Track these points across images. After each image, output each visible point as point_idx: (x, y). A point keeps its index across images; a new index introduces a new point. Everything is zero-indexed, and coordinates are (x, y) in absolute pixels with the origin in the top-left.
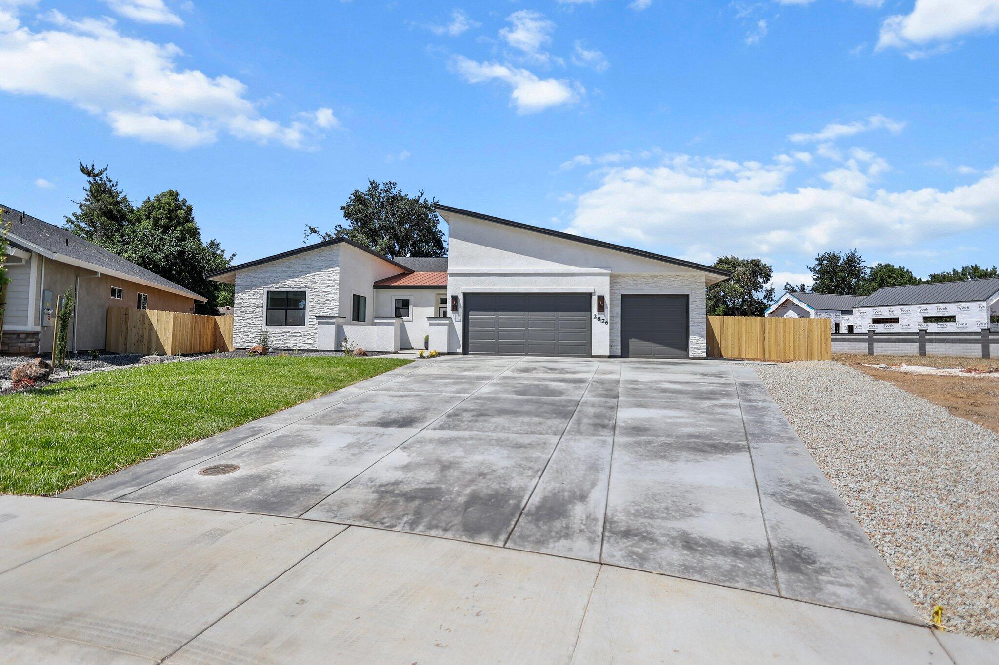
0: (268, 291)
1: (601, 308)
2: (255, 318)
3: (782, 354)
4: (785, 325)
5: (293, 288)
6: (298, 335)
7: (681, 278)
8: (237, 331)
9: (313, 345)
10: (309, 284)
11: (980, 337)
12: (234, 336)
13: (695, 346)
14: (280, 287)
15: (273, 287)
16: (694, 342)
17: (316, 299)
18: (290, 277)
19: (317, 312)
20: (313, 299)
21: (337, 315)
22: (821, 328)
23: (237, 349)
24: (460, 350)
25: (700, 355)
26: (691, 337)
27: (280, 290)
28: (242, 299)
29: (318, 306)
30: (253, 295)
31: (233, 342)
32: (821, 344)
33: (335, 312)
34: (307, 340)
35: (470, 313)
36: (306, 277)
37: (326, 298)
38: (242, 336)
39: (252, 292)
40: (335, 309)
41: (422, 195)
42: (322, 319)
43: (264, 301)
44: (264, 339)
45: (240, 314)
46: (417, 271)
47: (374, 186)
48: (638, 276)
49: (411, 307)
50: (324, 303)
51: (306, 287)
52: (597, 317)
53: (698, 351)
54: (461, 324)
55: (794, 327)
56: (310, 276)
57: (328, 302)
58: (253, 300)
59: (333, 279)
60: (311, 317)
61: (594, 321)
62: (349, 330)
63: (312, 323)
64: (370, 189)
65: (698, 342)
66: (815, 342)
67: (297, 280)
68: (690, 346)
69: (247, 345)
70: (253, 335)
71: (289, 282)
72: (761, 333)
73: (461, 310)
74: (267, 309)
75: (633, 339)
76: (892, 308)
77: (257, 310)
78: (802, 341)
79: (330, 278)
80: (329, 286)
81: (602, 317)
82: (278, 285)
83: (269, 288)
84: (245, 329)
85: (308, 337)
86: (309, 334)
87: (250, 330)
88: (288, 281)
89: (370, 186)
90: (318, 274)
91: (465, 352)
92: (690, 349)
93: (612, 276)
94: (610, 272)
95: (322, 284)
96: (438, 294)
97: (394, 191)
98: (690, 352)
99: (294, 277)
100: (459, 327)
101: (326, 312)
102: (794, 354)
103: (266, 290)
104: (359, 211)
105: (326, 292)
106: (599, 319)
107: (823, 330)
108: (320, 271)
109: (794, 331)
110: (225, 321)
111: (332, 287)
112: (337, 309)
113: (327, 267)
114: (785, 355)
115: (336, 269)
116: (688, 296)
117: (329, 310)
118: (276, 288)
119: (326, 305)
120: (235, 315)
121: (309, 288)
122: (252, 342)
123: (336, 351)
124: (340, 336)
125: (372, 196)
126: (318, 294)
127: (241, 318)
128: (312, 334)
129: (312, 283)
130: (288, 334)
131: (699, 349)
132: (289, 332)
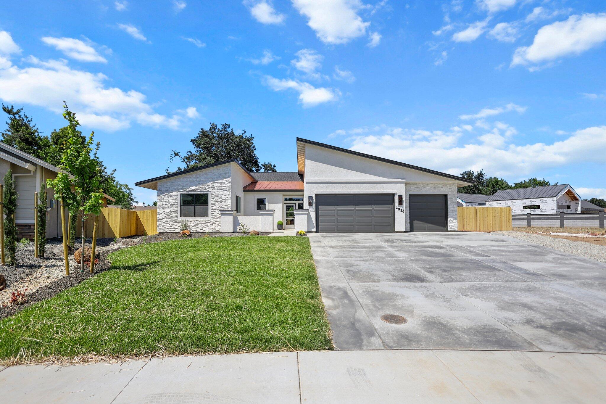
0: (181, 194)
1: (400, 203)
2: (172, 212)
3: (486, 228)
4: (487, 212)
5: (199, 192)
6: (204, 223)
7: (443, 185)
8: (160, 221)
9: (214, 229)
10: (211, 189)
12: (158, 224)
13: (452, 224)
14: (189, 191)
15: (185, 191)
16: (451, 222)
17: (215, 199)
18: (196, 185)
19: (216, 207)
20: (214, 199)
21: (231, 209)
22: (506, 213)
23: (159, 233)
24: (314, 230)
25: (454, 230)
26: (449, 219)
27: (190, 193)
28: (163, 199)
29: (217, 204)
30: (171, 197)
31: (157, 228)
32: (507, 222)
33: (229, 207)
34: (210, 226)
35: (319, 207)
36: (208, 184)
37: (222, 198)
38: (163, 224)
39: (170, 195)
40: (229, 205)
41: (245, 132)
42: (223, 212)
43: (178, 200)
44: (185, 226)
45: (162, 209)
47: (213, 126)
48: (419, 183)
49: (267, 204)
50: (221, 201)
51: (208, 191)
52: (398, 208)
53: (453, 227)
54: (315, 213)
55: (492, 212)
56: (211, 184)
57: (224, 201)
58: (171, 200)
59: (227, 186)
60: (213, 210)
61: (396, 211)
62: (241, 219)
63: (213, 215)
64: (211, 128)
65: (453, 222)
66: (503, 221)
67: (202, 186)
68: (449, 224)
69: (168, 230)
70: (172, 223)
71: (196, 188)
72: (475, 216)
73: (314, 205)
74: (181, 206)
75: (416, 221)
76: (507, 201)
77: (174, 206)
78: (497, 220)
79: (225, 185)
80: (224, 190)
81: (401, 208)
82: (188, 190)
83: (182, 192)
84: (166, 220)
85: (211, 224)
86: (212, 222)
87: (169, 220)
88: (196, 187)
89: (211, 126)
90: (216, 183)
91: (317, 231)
92: (448, 226)
93: (406, 183)
94: (405, 181)
95: (219, 189)
96: (283, 195)
97: (229, 130)
98: (448, 228)
99: (200, 184)
100: (313, 215)
101: (224, 207)
102: (493, 227)
103: (180, 193)
104: (207, 142)
105: (222, 194)
106: (399, 209)
107: (507, 214)
108: (218, 180)
109: (492, 215)
110: (144, 214)
111: (226, 191)
112: (230, 205)
113: (223, 178)
114: (488, 228)
115: (229, 179)
116: (446, 195)
117: (225, 206)
118: (187, 192)
119: (223, 203)
120: (158, 210)
121: (210, 192)
122: (171, 227)
123: (233, 232)
124: (236, 223)
125: (212, 133)
126: (217, 195)
127: (163, 212)
128: (213, 222)
129: (212, 189)
130: (196, 222)
131: (453, 226)
132: (197, 221)
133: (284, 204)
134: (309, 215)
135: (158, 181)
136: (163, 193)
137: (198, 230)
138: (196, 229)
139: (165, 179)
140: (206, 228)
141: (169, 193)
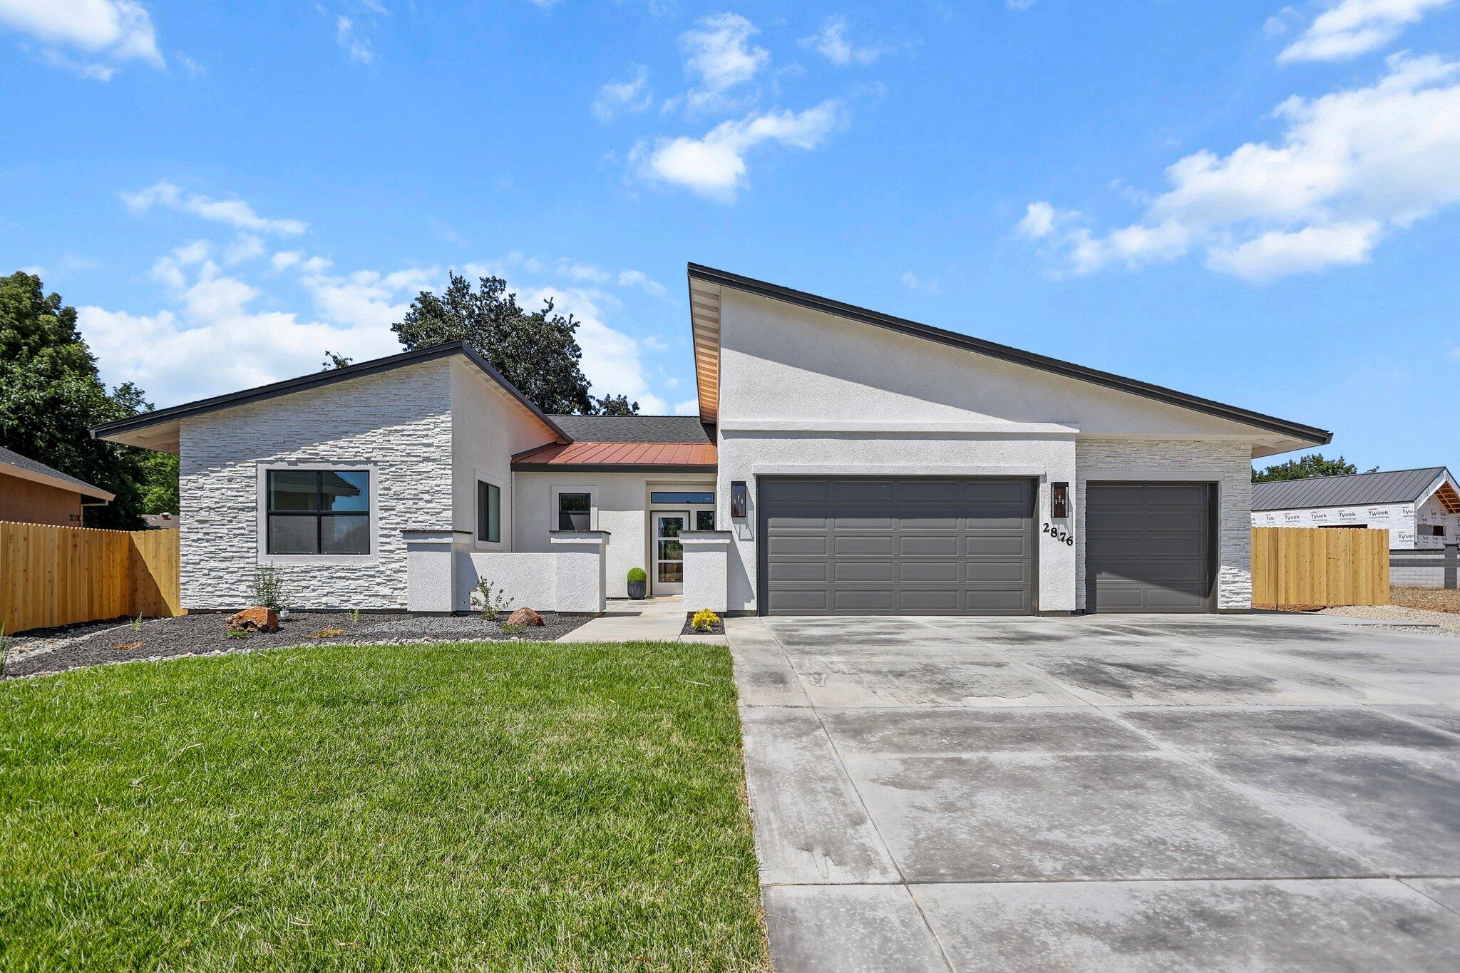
0: (269, 472)
1: (1059, 511)
2: (236, 536)
3: (1308, 596)
4: (1312, 542)
5: (334, 463)
6: (353, 576)
7: (1204, 448)
8: (189, 568)
9: (392, 599)
10: (378, 456)
11: (1442, 557)
12: (182, 580)
13: (1231, 587)
14: (299, 460)
15: (282, 460)
16: (1229, 578)
17: (394, 489)
18: (324, 438)
19: (399, 520)
20: (389, 489)
21: (450, 528)
22: (1373, 547)
23: (191, 612)
24: (752, 606)
25: (1239, 605)
26: (1223, 569)
27: (301, 467)
28: (201, 488)
29: (400, 507)
30: (230, 480)
31: (182, 595)
32: (1373, 576)
33: (445, 520)
34: (377, 588)
35: (771, 521)
36: (368, 436)
37: (420, 487)
38: (203, 580)
39: (226, 473)
40: (444, 514)
41: (551, 307)
42: (417, 539)
43: (259, 492)
44: (267, 587)
45: (196, 525)
46: (577, 440)
47: (459, 286)
48: (1120, 442)
49: (593, 510)
50: (416, 499)
51: (368, 461)
52: (1051, 527)
53: (1235, 598)
54: (754, 544)
55: (1328, 545)
56: (378, 435)
57: (426, 497)
58: (229, 493)
59: (436, 442)
60: (385, 532)
61: (1044, 538)
62: (486, 563)
63: (387, 547)
64: (450, 292)
65: (1237, 579)
66: (1362, 573)
67: (346, 444)
68: (1221, 587)
69: (220, 600)
70: (235, 577)
71: (323, 449)
72: (1273, 557)
73: (752, 515)
74: (269, 515)
75: (1104, 575)
76: (1273, 514)
77: (242, 516)
78: (1342, 570)
79: (430, 441)
80: (427, 459)
81: (1061, 529)
82: (294, 456)
83: (272, 462)
84: (212, 564)
85: (378, 580)
86: (382, 572)
87: (224, 565)
88: (322, 447)
89: (452, 287)
90: (397, 431)
91: (762, 611)
92: (1220, 594)
93: (1079, 441)
94: (1078, 431)
95: (409, 455)
96: (649, 483)
97: (502, 297)
98: (1220, 599)
99: (337, 436)
100: (748, 552)
101: (421, 520)
102: (1328, 594)
103: (263, 468)
104: (434, 331)
105: (420, 473)
106: (1054, 533)
107: (1376, 550)
108: (403, 423)
109: (1328, 553)
110: (158, 543)
111: (434, 460)
112: (449, 514)
113: (421, 414)
114: (1312, 597)
115: (443, 418)
116: (1213, 487)
117: (429, 517)
118: (290, 463)
119: (421, 504)
120: (183, 529)
121: (375, 463)
122: (231, 593)
123: (455, 614)
124: (464, 577)
125: (454, 305)
126: (398, 477)
127: (200, 536)
128: (388, 573)
129: (383, 452)
130: (326, 573)
131: (1238, 594)
132: (328, 568)
133: (651, 512)
134: (731, 551)
135: (184, 423)
136: (201, 467)
137: (333, 601)
138: (324, 600)
139: (208, 415)
140: (362, 597)
141: (224, 466)
